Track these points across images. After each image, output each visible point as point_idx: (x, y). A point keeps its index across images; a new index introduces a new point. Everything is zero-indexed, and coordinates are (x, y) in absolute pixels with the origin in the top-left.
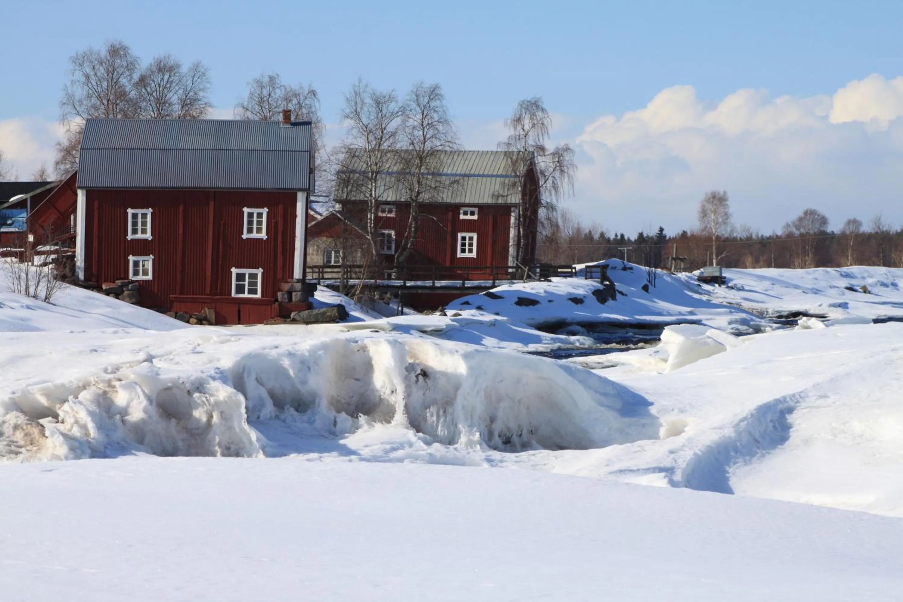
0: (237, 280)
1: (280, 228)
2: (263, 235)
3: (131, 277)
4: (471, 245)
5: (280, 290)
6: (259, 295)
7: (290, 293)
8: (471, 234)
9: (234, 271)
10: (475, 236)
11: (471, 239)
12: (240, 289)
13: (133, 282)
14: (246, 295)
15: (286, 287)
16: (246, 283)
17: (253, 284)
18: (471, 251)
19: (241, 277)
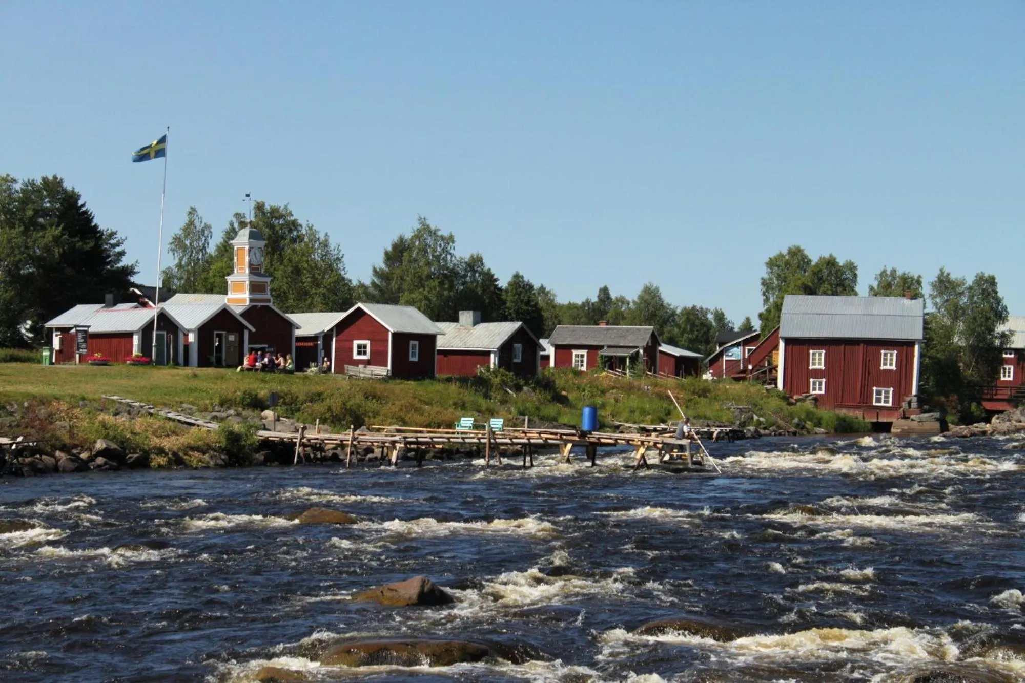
0: (877, 394)
1: (904, 363)
2: (894, 368)
3: (812, 392)
4: (1009, 372)
5: (904, 401)
6: (890, 404)
7: (909, 403)
8: (1009, 366)
9: (875, 389)
10: (1012, 368)
11: (1009, 369)
12: (878, 400)
13: (812, 395)
14: (882, 404)
15: (908, 399)
16: (883, 397)
17: (887, 397)
18: (1009, 376)
19: (879, 393)
